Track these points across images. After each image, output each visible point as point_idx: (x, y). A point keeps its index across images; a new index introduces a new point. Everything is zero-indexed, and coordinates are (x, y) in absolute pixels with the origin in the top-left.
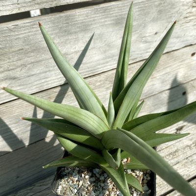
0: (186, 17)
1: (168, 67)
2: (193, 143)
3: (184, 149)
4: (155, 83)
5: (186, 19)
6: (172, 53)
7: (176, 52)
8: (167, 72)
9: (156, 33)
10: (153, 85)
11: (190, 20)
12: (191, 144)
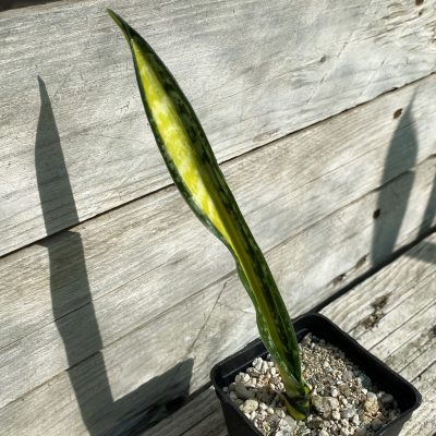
0: (387, 17)
1: (346, 148)
2: (423, 336)
3: (406, 353)
4: (318, 193)
5: (387, 22)
6: (355, 111)
7: (363, 110)
8: (343, 161)
9: (323, 60)
10: (314, 198)
11: (394, 24)
12: (419, 339)
